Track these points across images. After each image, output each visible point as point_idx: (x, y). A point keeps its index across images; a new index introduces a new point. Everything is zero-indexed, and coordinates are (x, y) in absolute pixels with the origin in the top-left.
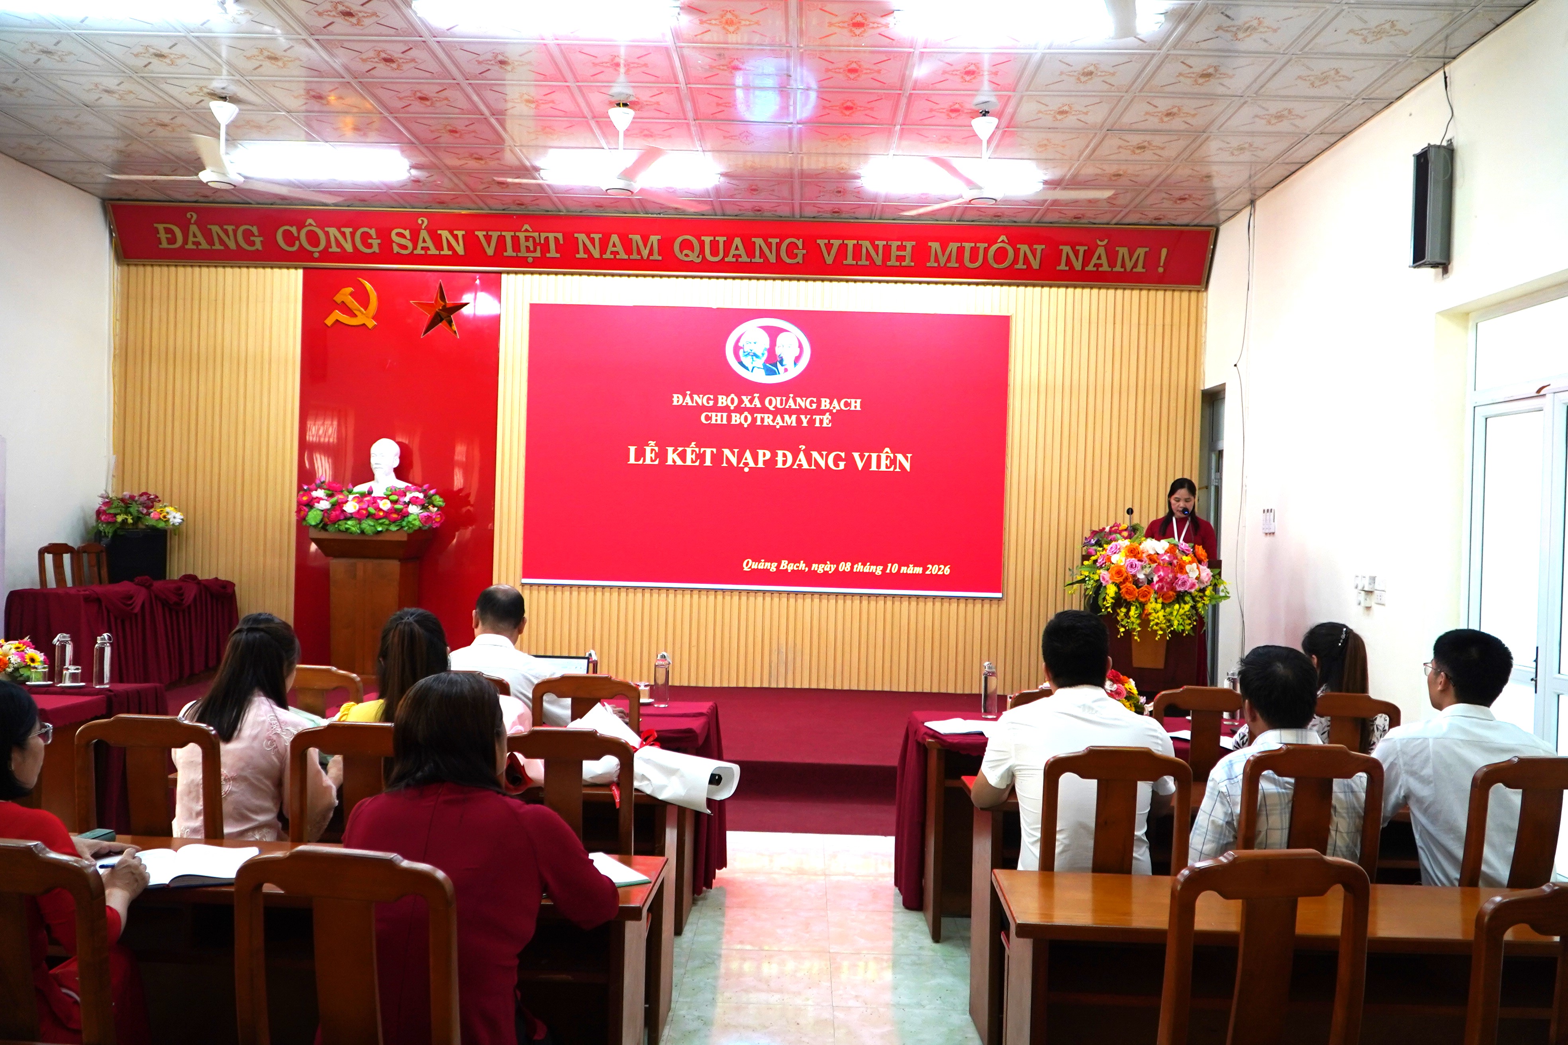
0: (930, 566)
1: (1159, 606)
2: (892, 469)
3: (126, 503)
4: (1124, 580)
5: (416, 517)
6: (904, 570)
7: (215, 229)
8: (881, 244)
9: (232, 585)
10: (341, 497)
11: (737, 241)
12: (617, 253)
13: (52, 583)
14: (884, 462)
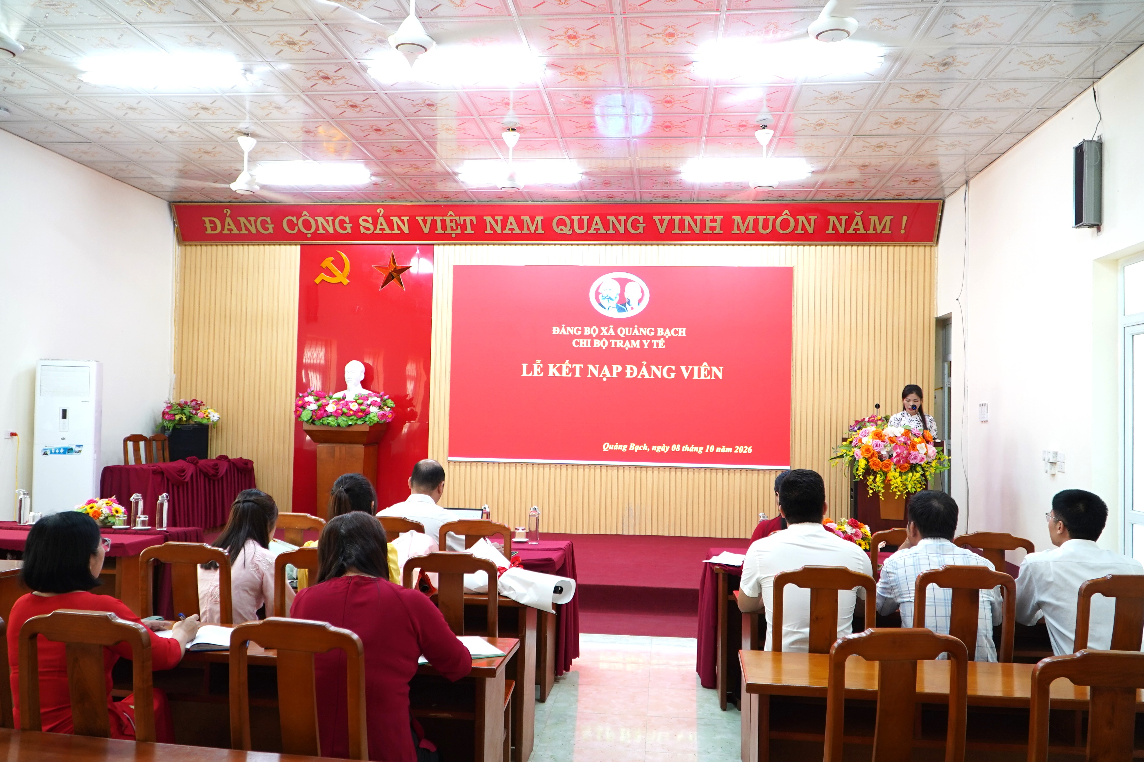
0: (737, 447)
1: (897, 474)
2: (709, 378)
3: (182, 407)
4: (871, 456)
5: (375, 415)
6: (718, 450)
7: (242, 220)
8: (698, 218)
9: (252, 462)
10: (324, 401)
11: (597, 219)
12: (513, 229)
13: (132, 461)
14: (703, 373)
